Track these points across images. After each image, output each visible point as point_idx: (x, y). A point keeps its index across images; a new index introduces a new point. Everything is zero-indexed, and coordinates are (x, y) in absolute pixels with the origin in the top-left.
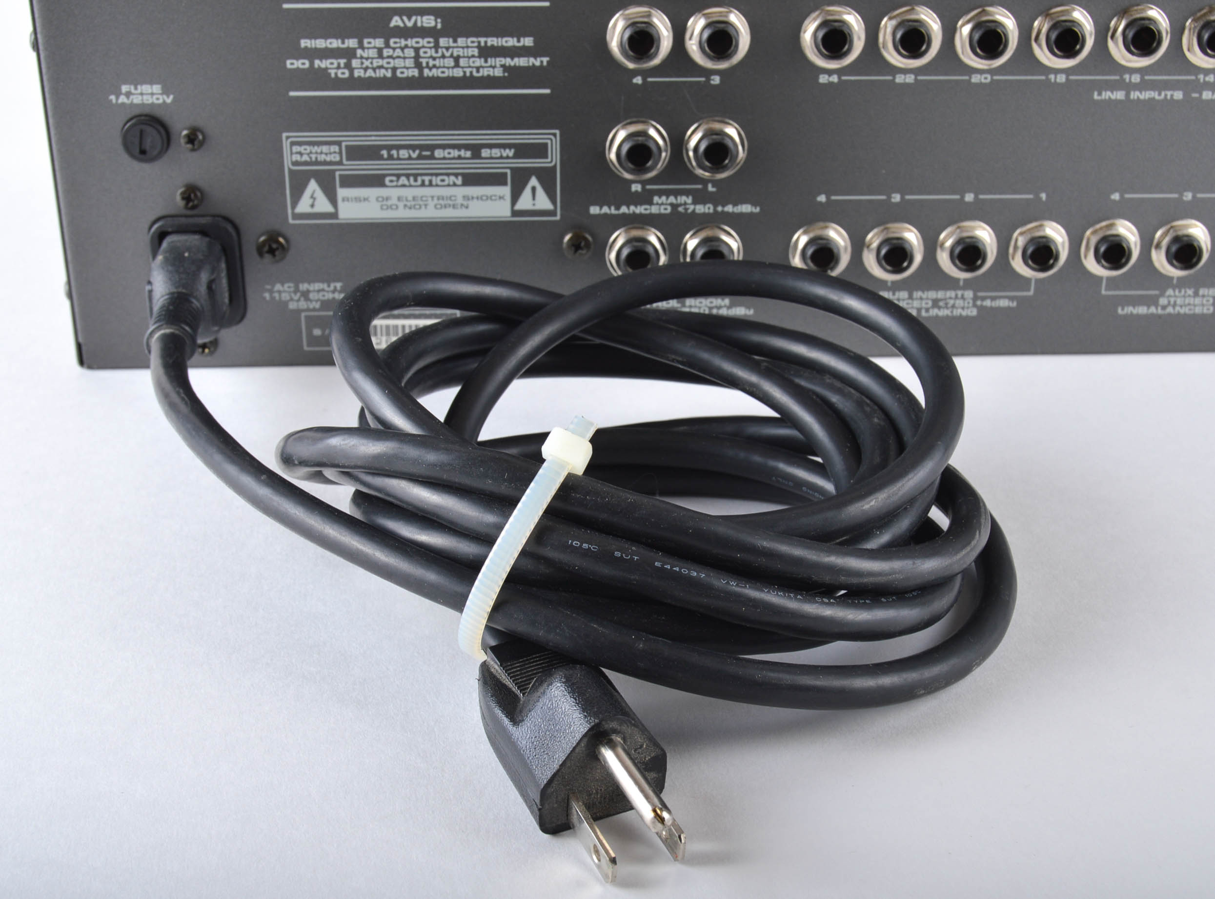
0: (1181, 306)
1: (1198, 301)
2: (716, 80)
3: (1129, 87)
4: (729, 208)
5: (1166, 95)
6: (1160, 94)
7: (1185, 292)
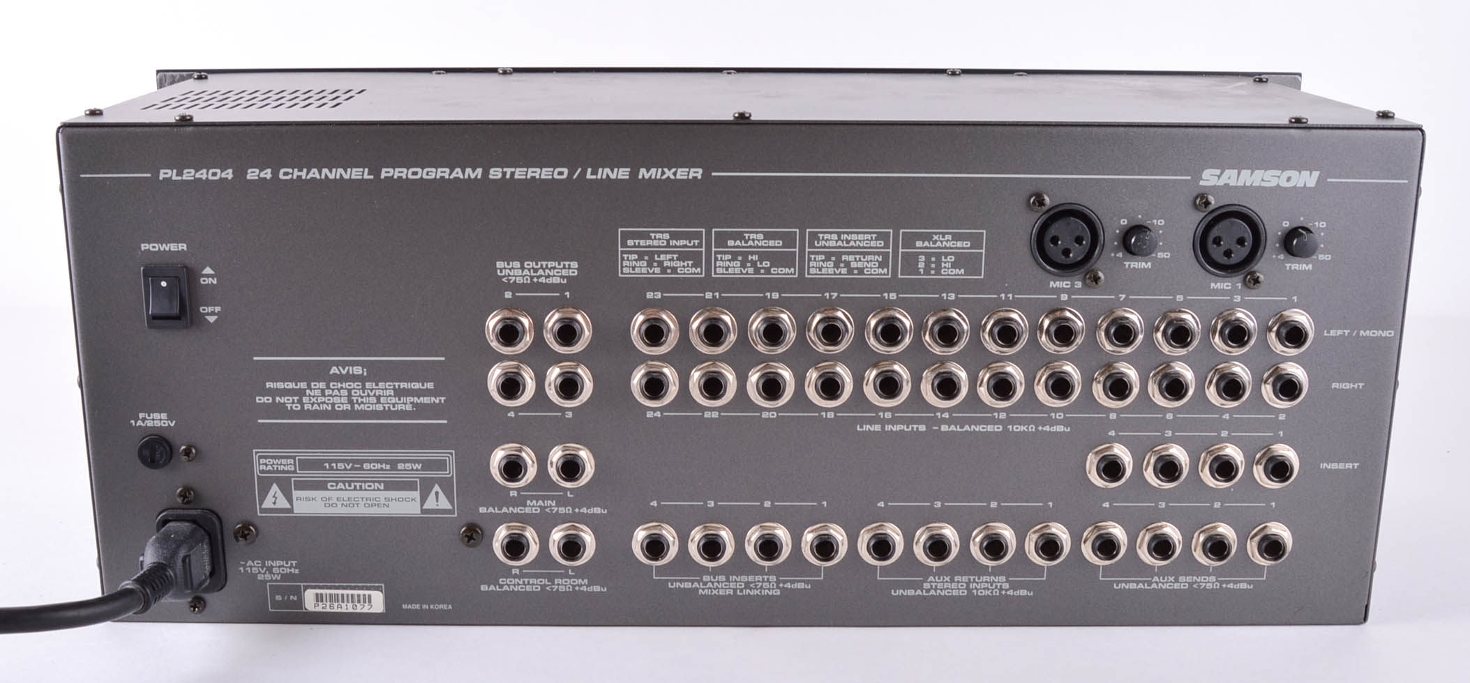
0: (941, 590)
1: (954, 586)
2: (569, 415)
3: (884, 422)
4: (584, 510)
5: (913, 428)
6: (908, 428)
7: (944, 579)
